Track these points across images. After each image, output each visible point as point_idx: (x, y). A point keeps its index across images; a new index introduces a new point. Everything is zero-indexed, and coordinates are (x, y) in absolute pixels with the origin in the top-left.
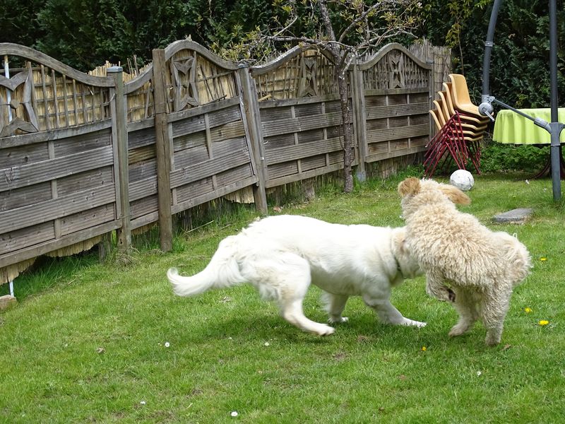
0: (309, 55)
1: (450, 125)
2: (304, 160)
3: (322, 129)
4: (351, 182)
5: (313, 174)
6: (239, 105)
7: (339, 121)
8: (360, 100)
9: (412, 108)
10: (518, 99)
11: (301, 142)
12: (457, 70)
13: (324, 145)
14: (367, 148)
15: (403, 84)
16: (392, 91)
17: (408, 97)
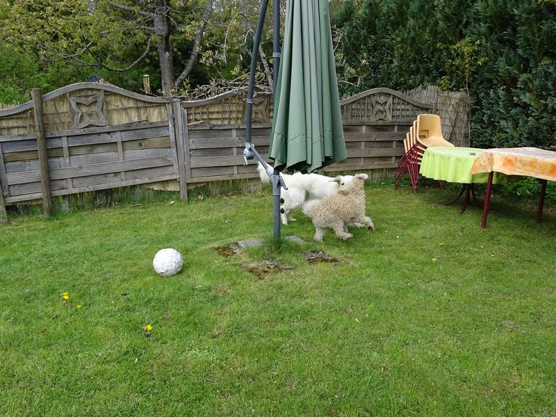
6: (168, 126)
9: (401, 135)
15: (389, 118)
16: (370, 122)
17: (396, 127)
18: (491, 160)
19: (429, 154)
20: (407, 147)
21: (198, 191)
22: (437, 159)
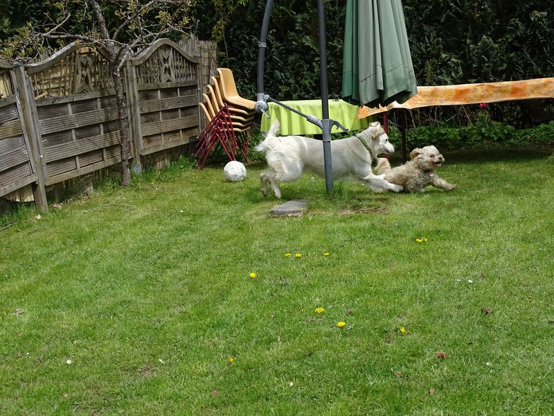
0: (82, 52)
1: (219, 116)
2: (82, 156)
3: (98, 125)
4: (129, 176)
5: (91, 169)
6: (16, 103)
7: (115, 116)
8: (134, 94)
9: (183, 100)
10: (280, 91)
11: (78, 138)
12: (222, 63)
13: (100, 140)
14: (141, 141)
15: (173, 78)
16: (162, 85)
17: (179, 90)
20: (210, 113)
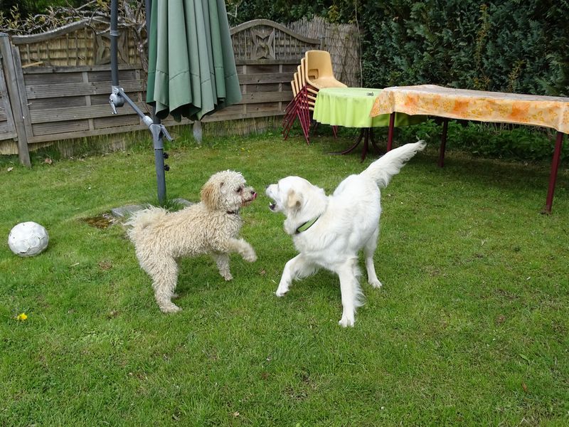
2: (100, 119)
3: (135, 93)
5: (111, 131)
9: (286, 76)
11: (98, 103)
15: (273, 55)
16: (252, 61)
17: (281, 67)
18: (392, 99)
19: (322, 96)
20: (296, 91)
21: (43, 152)
22: (333, 102)
